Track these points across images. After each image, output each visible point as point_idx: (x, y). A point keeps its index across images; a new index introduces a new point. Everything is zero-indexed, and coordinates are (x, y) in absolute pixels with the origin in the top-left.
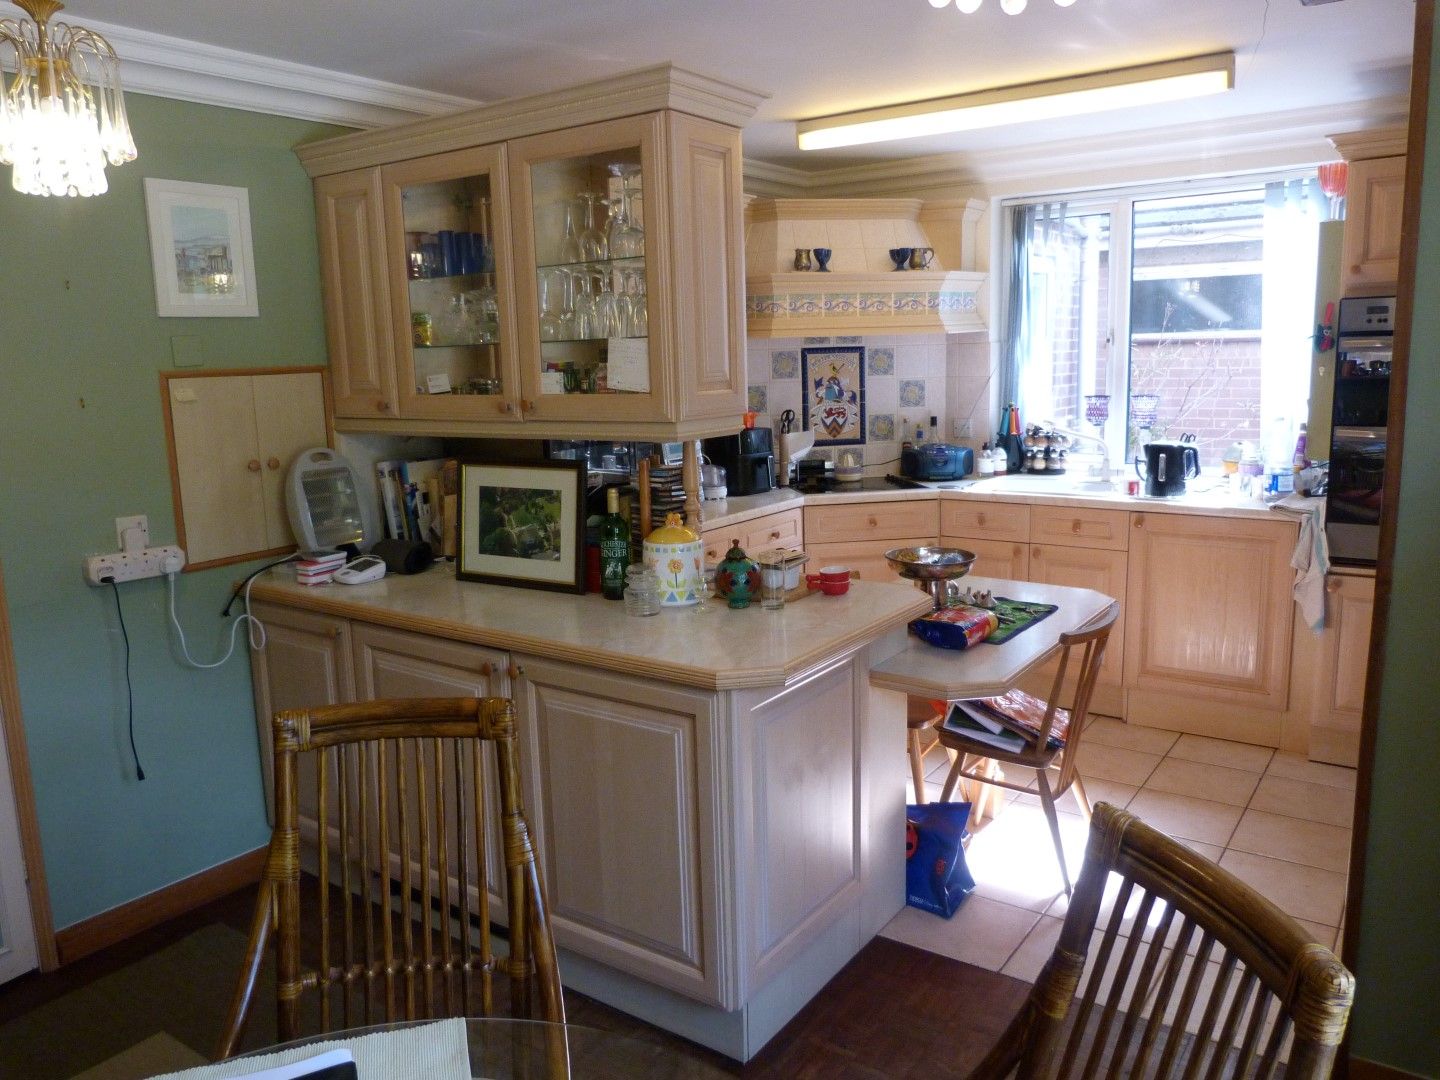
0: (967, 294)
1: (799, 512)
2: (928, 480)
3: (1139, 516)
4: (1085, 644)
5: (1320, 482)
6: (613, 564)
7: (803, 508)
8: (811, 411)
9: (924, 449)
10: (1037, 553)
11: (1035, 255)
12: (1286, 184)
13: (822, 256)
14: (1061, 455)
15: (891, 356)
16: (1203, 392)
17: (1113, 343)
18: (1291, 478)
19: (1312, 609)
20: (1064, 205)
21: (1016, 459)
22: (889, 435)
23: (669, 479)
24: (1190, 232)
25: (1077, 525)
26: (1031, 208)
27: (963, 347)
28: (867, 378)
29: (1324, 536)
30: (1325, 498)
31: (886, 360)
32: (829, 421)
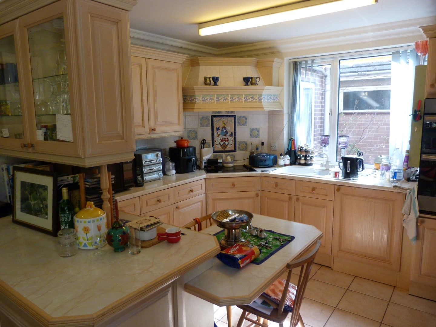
0: (274, 95)
1: (204, 181)
2: (258, 167)
3: (338, 187)
4: (300, 267)
5: (414, 174)
6: (64, 225)
7: (205, 179)
8: (215, 139)
9: (257, 155)
10: (298, 200)
11: (302, 81)
12: (401, 52)
13: (216, 80)
14: (311, 158)
15: (246, 119)
16: (369, 131)
17: (331, 115)
18: (402, 173)
19: (411, 232)
20: (313, 61)
21: (294, 159)
22: (245, 149)
23: (93, 183)
24: (365, 75)
25: (313, 189)
26: (300, 62)
27: (274, 115)
28: (237, 127)
29: (416, 200)
30: (417, 183)
31: (244, 120)
32: (222, 143)
